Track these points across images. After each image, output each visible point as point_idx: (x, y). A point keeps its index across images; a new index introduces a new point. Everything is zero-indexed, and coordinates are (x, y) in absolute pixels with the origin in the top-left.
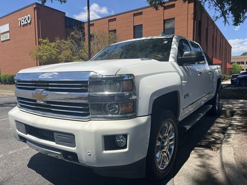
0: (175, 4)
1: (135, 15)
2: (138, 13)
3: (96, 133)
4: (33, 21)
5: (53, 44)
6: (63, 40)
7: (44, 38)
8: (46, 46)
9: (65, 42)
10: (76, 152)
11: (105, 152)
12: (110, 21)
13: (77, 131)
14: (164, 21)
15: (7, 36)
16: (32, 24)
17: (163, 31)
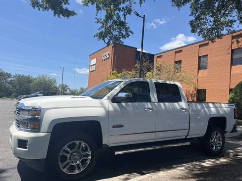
1: (200, 46)
2: (204, 44)
4: (111, 56)
5: (119, 75)
9: (129, 73)
11: (18, 148)
12: (176, 52)
14: (233, 50)
15: (94, 68)
16: (110, 58)
17: (230, 61)
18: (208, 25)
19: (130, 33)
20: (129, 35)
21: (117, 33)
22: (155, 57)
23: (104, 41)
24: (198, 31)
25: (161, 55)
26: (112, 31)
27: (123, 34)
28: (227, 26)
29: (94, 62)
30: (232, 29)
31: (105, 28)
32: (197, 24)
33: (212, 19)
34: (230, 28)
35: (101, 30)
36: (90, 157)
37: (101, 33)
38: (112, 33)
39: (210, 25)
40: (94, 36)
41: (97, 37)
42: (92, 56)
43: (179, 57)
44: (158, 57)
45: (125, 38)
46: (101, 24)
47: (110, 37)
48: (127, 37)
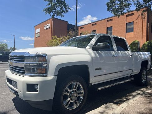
0: (134, 13)
1: (107, 21)
2: (110, 20)
3: (23, 82)
4: (51, 27)
5: (59, 39)
6: (64, 37)
7: (55, 36)
8: (55, 40)
9: (65, 37)
10: (18, 91)
11: (27, 92)
12: (92, 25)
13: (18, 80)
14: (127, 24)
15: (39, 35)
16: (51, 28)
17: (125, 30)
18: (116, 6)
19: (68, 9)
20: (68, 11)
21: (59, 9)
22: (79, 28)
23: (50, 14)
24: (111, 10)
25: (83, 26)
26: (55, 7)
27: (63, 10)
28: (127, 7)
29: (38, 31)
30: (129, 9)
31: (51, 5)
32: (111, 5)
33: (119, 2)
34: (128, 9)
35: (48, 7)
36: (83, 94)
37: (48, 9)
38: (56, 9)
39: (117, 6)
40: (43, 10)
41: (45, 12)
42: (36, 27)
43: (94, 28)
44: (81, 28)
45: (65, 13)
46: (49, 2)
47: (54, 12)
48: (67, 12)
